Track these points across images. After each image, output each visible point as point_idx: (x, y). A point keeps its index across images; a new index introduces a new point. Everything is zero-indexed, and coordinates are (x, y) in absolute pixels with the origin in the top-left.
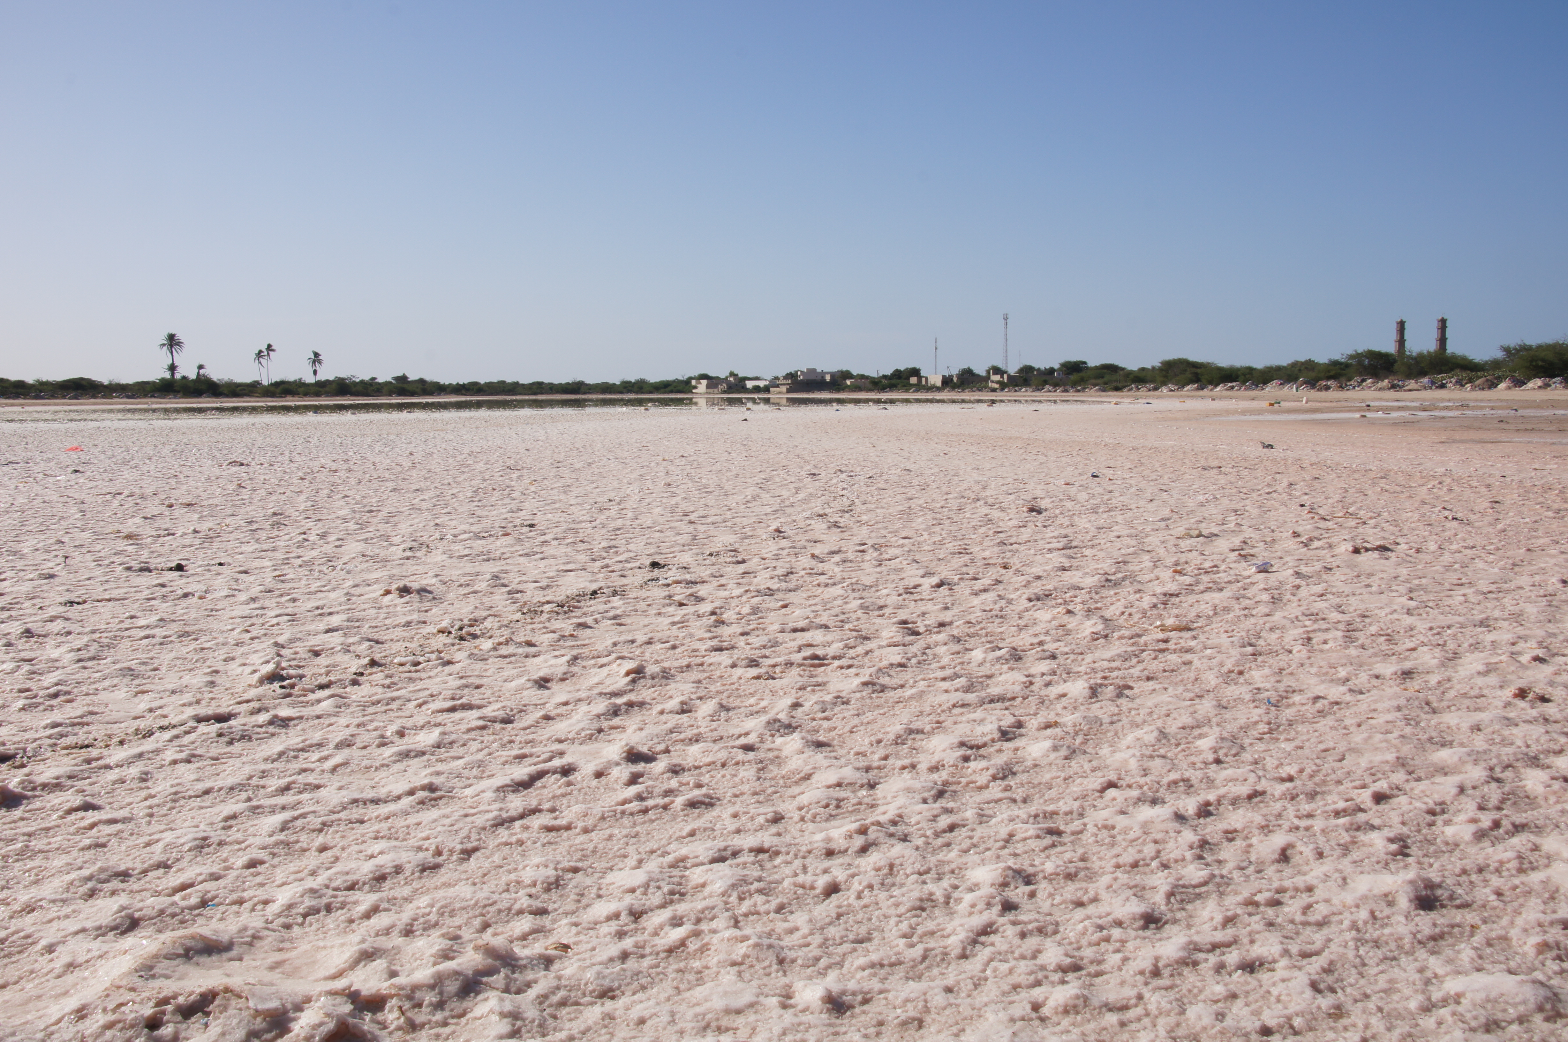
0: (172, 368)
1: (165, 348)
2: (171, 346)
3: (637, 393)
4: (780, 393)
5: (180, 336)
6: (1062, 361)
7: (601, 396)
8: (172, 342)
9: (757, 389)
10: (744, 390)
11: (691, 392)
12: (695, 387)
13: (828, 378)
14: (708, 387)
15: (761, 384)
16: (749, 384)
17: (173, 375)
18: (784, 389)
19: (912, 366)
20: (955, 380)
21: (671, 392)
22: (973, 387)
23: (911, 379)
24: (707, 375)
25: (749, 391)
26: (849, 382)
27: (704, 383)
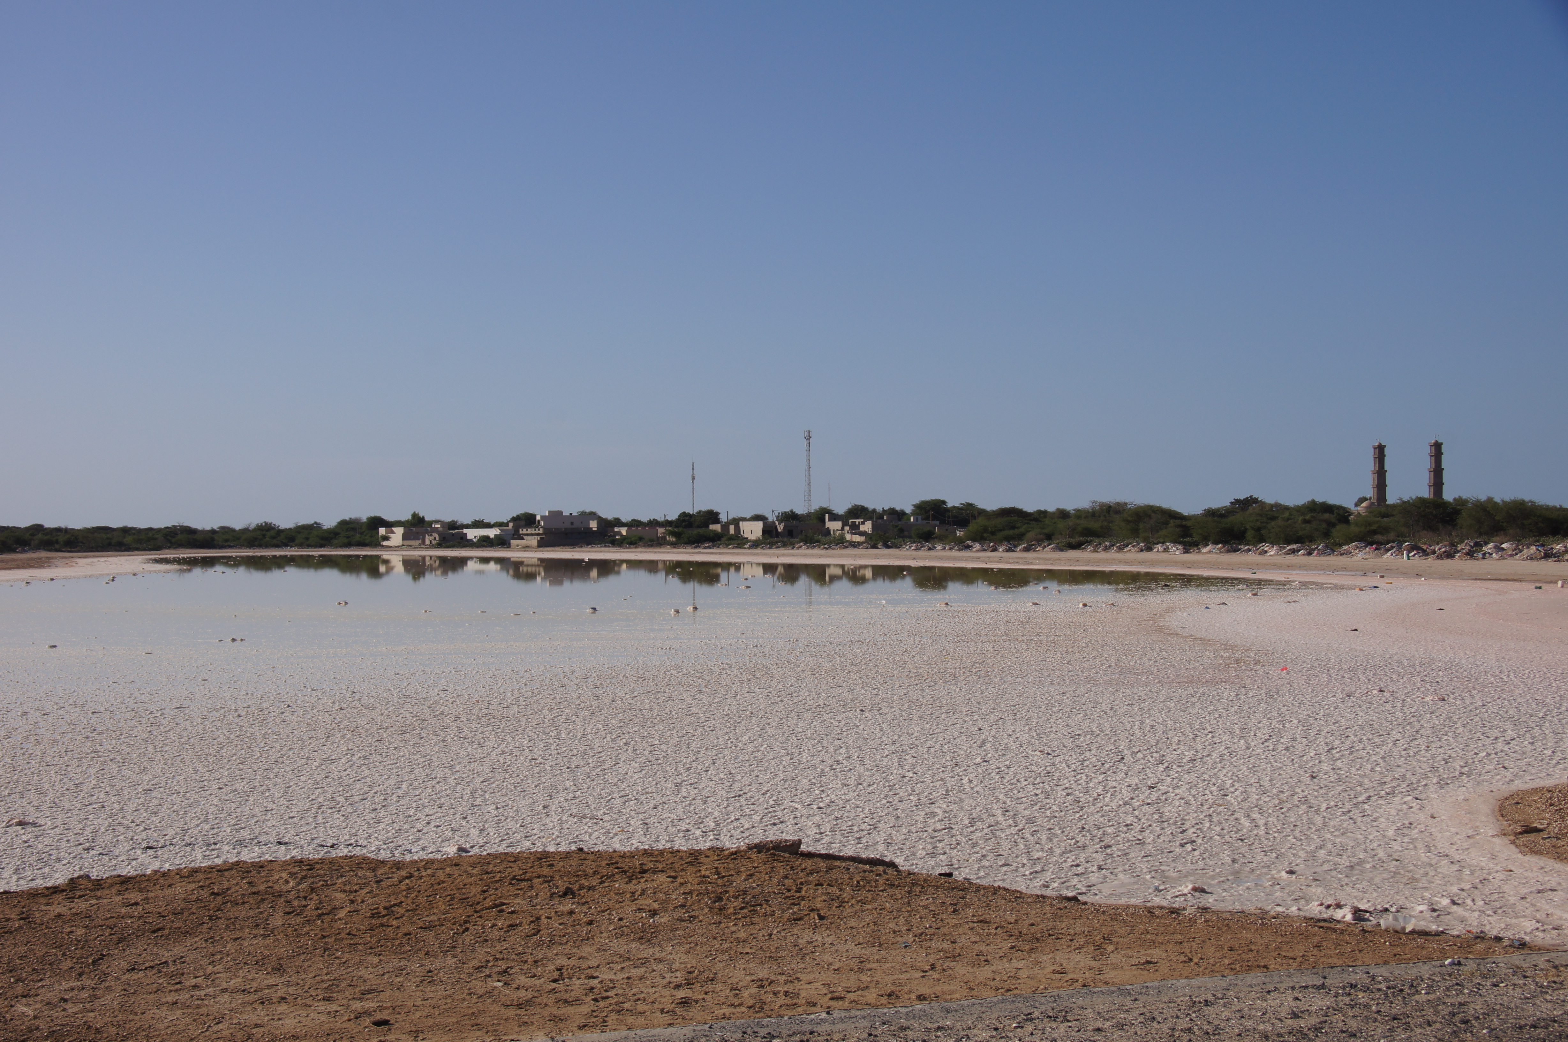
3: (301, 546)
4: (526, 548)
6: (917, 501)
7: (250, 553)
9: (485, 542)
10: (463, 542)
11: (377, 545)
12: (386, 538)
13: (593, 525)
14: (405, 537)
15: (492, 533)
16: (472, 534)
18: (534, 541)
19: (704, 508)
20: (780, 528)
21: (348, 545)
22: (811, 541)
23: (713, 527)
24: (407, 516)
25: (469, 544)
26: (624, 531)
27: (399, 531)
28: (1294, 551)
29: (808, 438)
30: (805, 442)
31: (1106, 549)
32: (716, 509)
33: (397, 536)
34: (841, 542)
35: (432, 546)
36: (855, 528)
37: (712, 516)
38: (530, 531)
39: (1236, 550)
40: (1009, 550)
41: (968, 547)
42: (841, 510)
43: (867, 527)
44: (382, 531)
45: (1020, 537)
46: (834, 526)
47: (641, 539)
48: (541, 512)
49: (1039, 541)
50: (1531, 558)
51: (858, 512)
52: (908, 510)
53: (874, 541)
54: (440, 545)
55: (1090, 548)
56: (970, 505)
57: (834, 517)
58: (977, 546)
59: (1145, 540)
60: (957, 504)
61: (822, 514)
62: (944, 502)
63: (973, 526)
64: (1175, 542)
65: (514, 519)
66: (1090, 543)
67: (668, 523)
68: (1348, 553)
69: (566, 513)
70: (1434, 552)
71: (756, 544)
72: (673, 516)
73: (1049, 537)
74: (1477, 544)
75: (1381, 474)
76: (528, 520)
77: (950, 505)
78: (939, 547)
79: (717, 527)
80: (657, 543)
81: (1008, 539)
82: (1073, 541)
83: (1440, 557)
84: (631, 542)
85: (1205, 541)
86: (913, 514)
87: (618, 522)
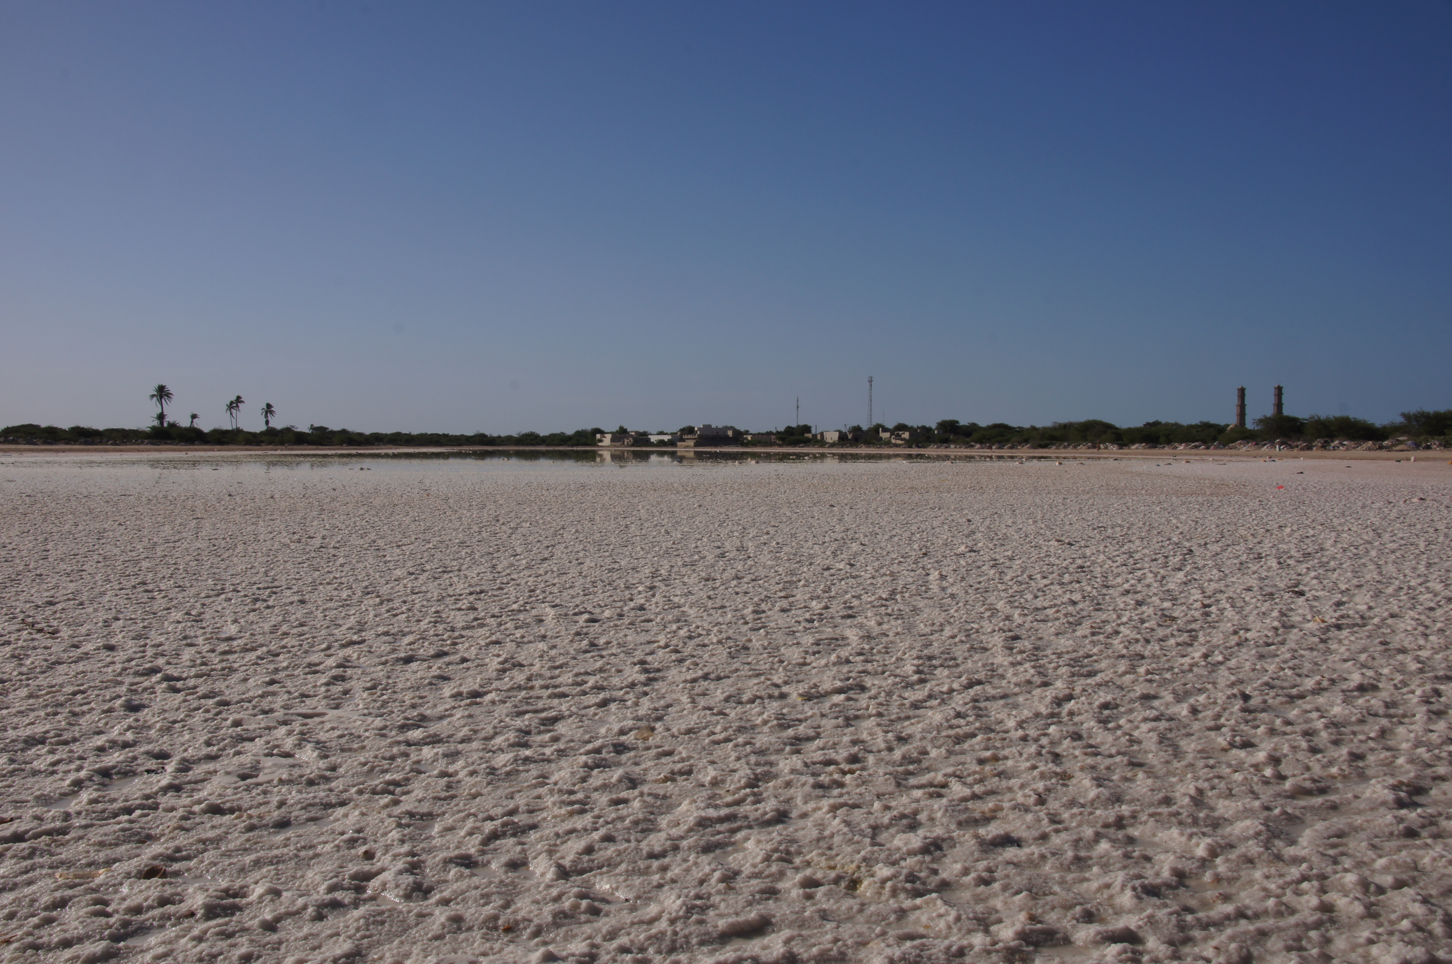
0: (161, 417)
1: (155, 399)
2: (161, 397)
3: (548, 445)
4: (686, 447)
5: (170, 387)
6: (939, 420)
8: (162, 393)
9: (662, 443)
11: (595, 445)
12: (601, 441)
13: (730, 433)
14: (612, 440)
15: (666, 438)
16: (654, 439)
17: (162, 423)
18: (691, 443)
19: (802, 423)
20: (850, 436)
21: (577, 445)
22: (868, 443)
23: (806, 435)
24: (615, 428)
25: (652, 445)
26: (749, 437)
27: (609, 437)
28: (1196, 447)
29: (871, 381)
30: (868, 384)
31: (1065, 447)
32: (809, 424)
33: (607, 440)
34: (888, 444)
35: (628, 446)
36: (898, 437)
37: (807, 429)
38: (690, 436)
39: (1155, 447)
40: (999, 448)
41: (972, 446)
42: (891, 425)
43: (906, 435)
44: (598, 436)
45: (1007, 441)
46: (885, 435)
47: (760, 442)
48: (698, 425)
49: (1020, 443)
50: (1369, 449)
51: (902, 427)
52: (934, 426)
53: (909, 444)
54: (633, 445)
55: (1054, 447)
56: (974, 425)
57: (885, 430)
58: (978, 446)
59: (1091, 442)
60: (966, 424)
61: (877, 429)
62: (957, 422)
63: (975, 436)
64: (1112, 442)
65: (681, 430)
66: (1054, 444)
67: (778, 433)
68: (1235, 448)
69: (714, 426)
70: (1297, 446)
71: (833, 445)
72: (782, 428)
73: (1026, 441)
74: (1325, 442)
75: (1242, 406)
76: (690, 430)
77: (961, 424)
78: (952, 446)
79: (810, 436)
80: (771, 444)
81: (999, 442)
82: (1042, 443)
83: (1302, 449)
84: (753, 443)
85: (1133, 442)
86: (937, 428)
87: (747, 432)
